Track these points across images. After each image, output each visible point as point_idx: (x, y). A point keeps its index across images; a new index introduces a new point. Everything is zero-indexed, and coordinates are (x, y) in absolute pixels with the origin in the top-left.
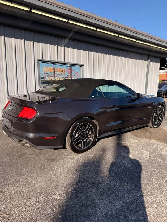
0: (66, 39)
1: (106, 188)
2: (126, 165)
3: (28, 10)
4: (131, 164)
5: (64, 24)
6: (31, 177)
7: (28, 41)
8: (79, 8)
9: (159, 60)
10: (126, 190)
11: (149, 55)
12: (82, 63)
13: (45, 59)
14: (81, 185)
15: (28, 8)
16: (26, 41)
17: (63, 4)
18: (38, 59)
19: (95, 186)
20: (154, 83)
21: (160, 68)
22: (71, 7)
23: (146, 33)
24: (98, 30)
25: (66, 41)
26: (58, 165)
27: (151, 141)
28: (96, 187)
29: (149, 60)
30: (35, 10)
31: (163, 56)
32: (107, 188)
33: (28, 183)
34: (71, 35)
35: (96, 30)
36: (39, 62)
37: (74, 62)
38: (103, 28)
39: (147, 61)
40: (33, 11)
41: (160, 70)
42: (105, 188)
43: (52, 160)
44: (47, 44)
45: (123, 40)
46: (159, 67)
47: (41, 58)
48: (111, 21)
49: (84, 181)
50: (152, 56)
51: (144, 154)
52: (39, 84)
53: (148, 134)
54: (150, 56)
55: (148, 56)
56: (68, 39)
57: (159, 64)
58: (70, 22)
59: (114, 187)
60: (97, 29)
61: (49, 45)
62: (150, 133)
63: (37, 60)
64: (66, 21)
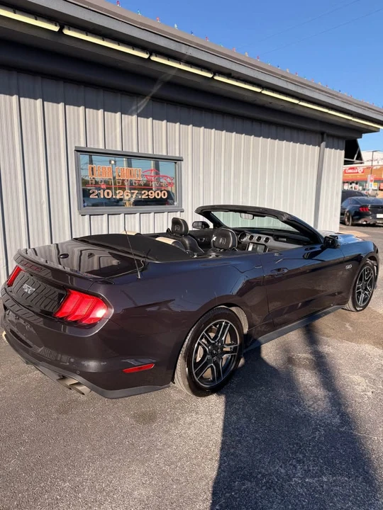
0: (143, 98)
1: (302, 495)
2: (329, 421)
3: (56, 29)
4: (338, 416)
5: (141, 63)
6: (110, 473)
7: (50, 103)
8: (176, 26)
9: (343, 144)
10: (350, 496)
11: (322, 134)
12: (177, 155)
13: (92, 146)
14: (239, 490)
15: (56, 25)
16: (45, 103)
17: (138, 17)
18: (76, 147)
19: (274, 490)
20: (332, 195)
21: (345, 161)
22: (157, 24)
23: (320, 84)
24: (217, 78)
25: (143, 103)
26: (167, 432)
27: (363, 346)
28: (277, 491)
29: (323, 144)
30: (73, 30)
31: (350, 135)
32: (306, 494)
33: (108, 494)
34: (155, 89)
35: (212, 78)
36: (79, 153)
37: (160, 154)
38: (229, 74)
39: (319, 146)
40: (66, 32)
41: (345, 164)
42: (299, 494)
43: (148, 418)
44: (98, 109)
45: (270, 100)
46: (343, 158)
47: (83, 145)
48: (246, 56)
49: (244, 478)
50: (329, 136)
51: (359, 384)
52: (79, 209)
53: (351, 329)
54: (325, 136)
55: (320, 136)
56: (148, 98)
57: (343, 152)
58: (154, 58)
59: (321, 488)
60: (215, 75)
61: (101, 111)
62: (352, 324)
63: (74, 149)
64: (145, 56)
